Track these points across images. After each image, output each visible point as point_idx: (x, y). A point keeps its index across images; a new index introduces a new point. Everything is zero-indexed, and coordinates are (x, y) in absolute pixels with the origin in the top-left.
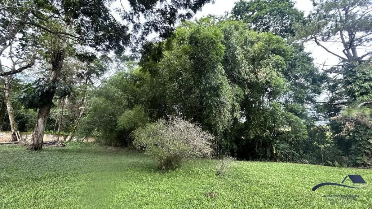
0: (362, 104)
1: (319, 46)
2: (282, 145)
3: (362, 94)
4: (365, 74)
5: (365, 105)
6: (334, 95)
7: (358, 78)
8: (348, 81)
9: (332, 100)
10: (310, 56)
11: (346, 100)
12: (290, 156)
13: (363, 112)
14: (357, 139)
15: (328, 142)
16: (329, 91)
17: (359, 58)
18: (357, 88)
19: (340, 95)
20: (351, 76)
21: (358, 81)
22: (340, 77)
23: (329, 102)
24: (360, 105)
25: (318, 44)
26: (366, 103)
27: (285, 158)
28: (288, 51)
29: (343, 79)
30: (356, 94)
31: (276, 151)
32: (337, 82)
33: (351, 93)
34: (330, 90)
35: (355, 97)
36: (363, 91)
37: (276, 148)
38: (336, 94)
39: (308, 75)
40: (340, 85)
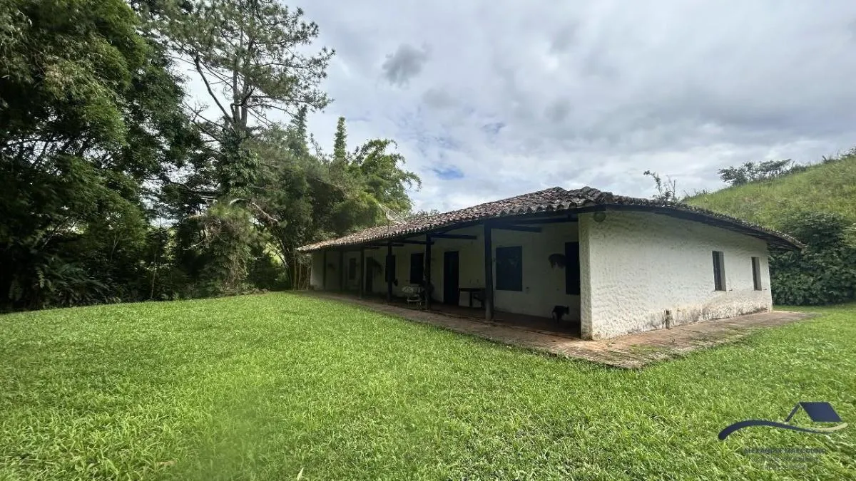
0: (235, 200)
1: (199, 73)
2: (67, 266)
3: (237, 185)
4: (248, 155)
5: (237, 202)
6: (198, 173)
7: (238, 158)
8: (225, 158)
9: (193, 181)
10: (179, 84)
11: (213, 188)
12: (77, 294)
13: (236, 214)
14: (216, 253)
15: (165, 261)
16: (191, 164)
17: (248, 128)
18: (233, 174)
19: (207, 177)
20: (231, 151)
21: (238, 163)
22: (216, 145)
23: (187, 184)
24: (232, 202)
25: (198, 68)
26: (240, 201)
27: (64, 299)
28: (139, 50)
29: (219, 150)
30: (231, 182)
31: (46, 282)
32: (209, 152)
33: (224, 179)
34: (193, 163)
35: (228, 186)
36: (240, 180)
37: (46, 276)
38: (202, 172)
39: (169, 123)
40: (212, 160)
